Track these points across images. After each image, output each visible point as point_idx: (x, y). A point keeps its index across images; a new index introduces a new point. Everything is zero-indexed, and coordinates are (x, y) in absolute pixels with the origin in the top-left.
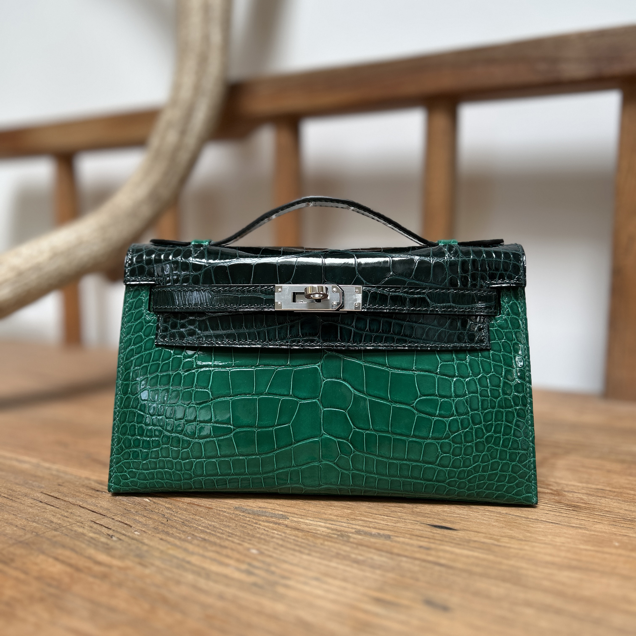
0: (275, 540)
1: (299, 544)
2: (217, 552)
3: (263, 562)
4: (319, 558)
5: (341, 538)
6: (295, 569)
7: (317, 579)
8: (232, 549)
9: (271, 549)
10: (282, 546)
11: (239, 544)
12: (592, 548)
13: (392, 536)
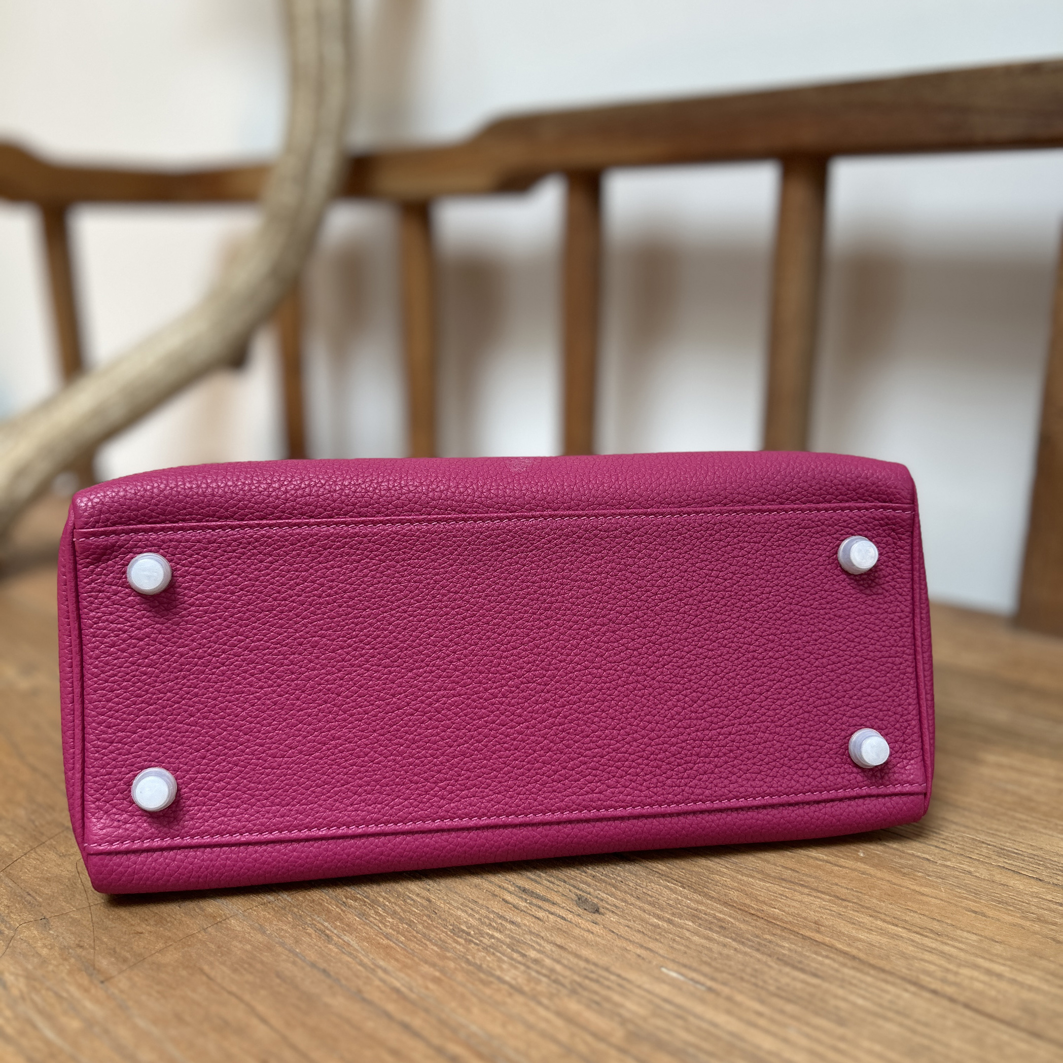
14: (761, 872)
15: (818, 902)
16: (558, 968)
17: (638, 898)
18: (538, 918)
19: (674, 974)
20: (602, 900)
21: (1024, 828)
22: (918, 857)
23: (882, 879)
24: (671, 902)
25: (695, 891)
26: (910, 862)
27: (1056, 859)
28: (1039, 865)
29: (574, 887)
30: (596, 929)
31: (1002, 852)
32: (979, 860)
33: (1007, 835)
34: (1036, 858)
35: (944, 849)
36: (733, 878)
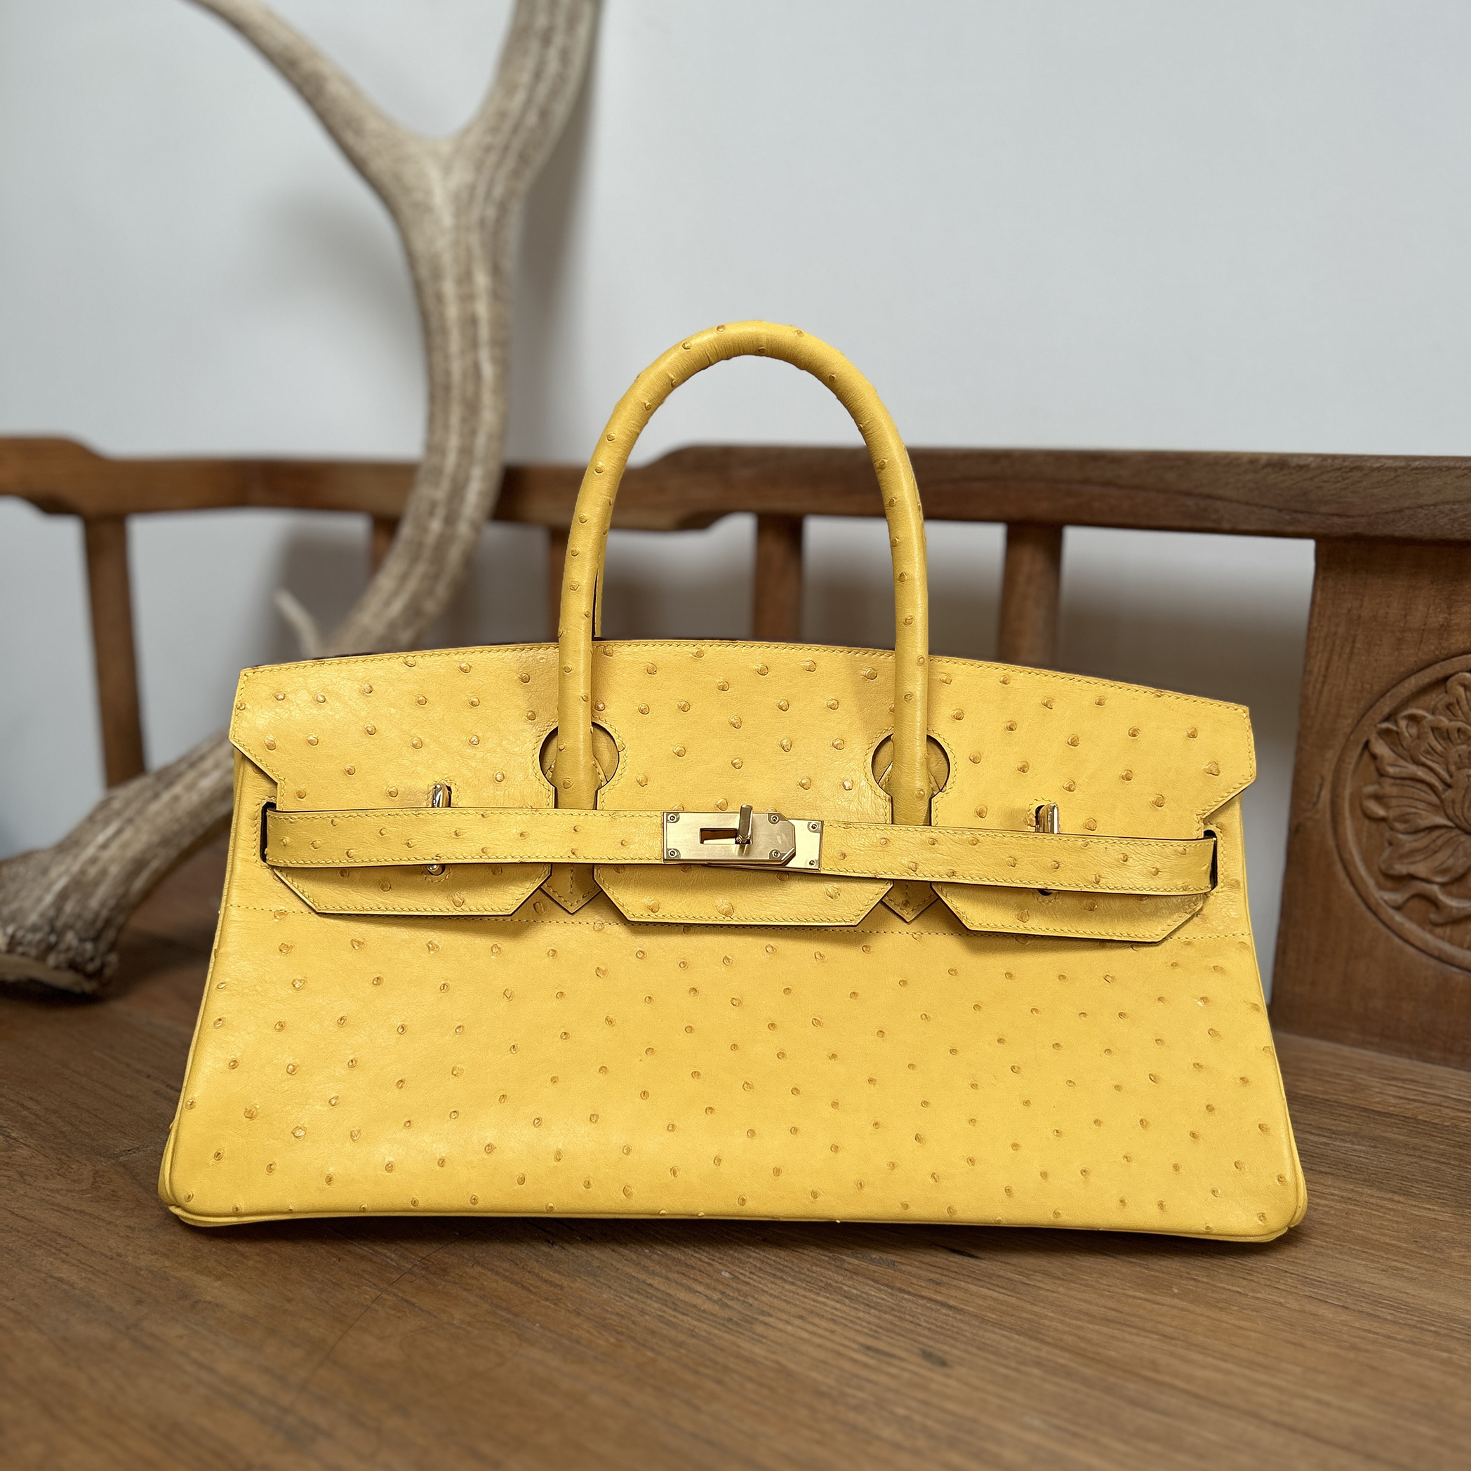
0: (751, 1260)
1: (781, 1267)
2: (683, 1274)
3: (739, 1291)
4: (805, 1288)
5: (833, 1263)
6: (776, 1302)
7: (801, 1317)
8: (700, 1271)
9: (748, 1274)
10: (760, 1268)
11: (708, 1263)
12: (1143, 1296)
13: (897, 1262)
14: (1087, 1314)
15: (1148, 1342)
16: (929, 1423)
17: (980, 1349)
18: (892, 1376)
19: (1037, 1423)
20: (946, 1352)
21: (1322, 1255)
22: (1229, 1290)
23: (1202, 1315)
24: (1012, 1351)
25: (1031, 1338)
26: (1224, 1297)
27: (1354, 1285)
28: (1342, 1292)
29: (915, 1341)
30: (951, 1382)
31: (1306, 1281)
32: (1286, 1291)
33: (1306, 1263)
34: (1337, 1284)
35: (1252, 1280)
36: (1062, 1322)
